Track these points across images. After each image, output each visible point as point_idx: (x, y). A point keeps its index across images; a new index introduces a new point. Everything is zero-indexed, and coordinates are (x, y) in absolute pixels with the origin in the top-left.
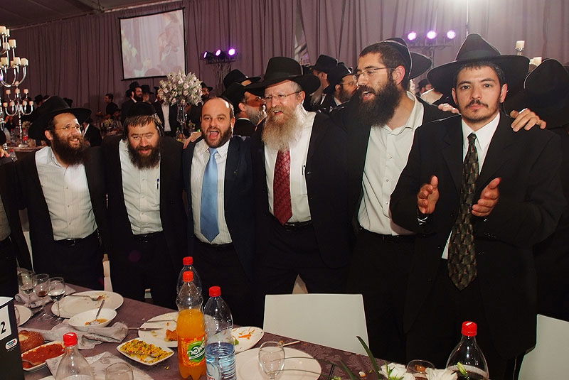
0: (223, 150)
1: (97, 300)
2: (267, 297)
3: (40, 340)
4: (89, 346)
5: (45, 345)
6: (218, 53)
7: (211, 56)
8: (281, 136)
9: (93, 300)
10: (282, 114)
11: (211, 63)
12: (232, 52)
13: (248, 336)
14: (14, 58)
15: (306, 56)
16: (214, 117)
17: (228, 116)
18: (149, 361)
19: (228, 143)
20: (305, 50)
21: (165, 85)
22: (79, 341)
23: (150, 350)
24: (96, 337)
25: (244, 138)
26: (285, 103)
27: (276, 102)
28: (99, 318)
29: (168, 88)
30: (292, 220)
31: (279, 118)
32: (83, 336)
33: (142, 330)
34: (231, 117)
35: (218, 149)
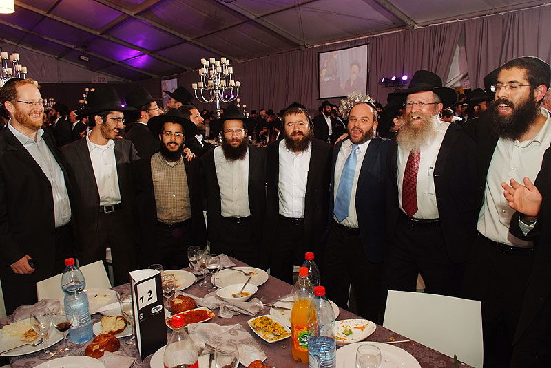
0: (364, 147)
1: (248, 275)
2: (390, 292)
3: (193, 304)
4: (228, 315)
5: (194, 310)
6: (394, 79)
7: (388, 81)
8: (415, 138)
9: (246, 274)
10: (419, 120)
11: (386, 87)
12: (405, 78)
13: (362, 328)
14: (231, 81)
15: (468, 82)
16: (359, 119)
17: (371, 119)
18: (270, 338)
19: (368, 142)
20: (467, 77)
21: (344, 103)
22: (221, 310)
23: (274, 327)
24: (235, 308)
25: (384, 139)
26: (424, 110)
27: (416, 109)
28: (243, 291)
29: (347, 105)
30: (417, 215)
31: (416, 123)
32: (225, 307)
33: (273, 307)
34: (374, 120)
35: (359, 146)
